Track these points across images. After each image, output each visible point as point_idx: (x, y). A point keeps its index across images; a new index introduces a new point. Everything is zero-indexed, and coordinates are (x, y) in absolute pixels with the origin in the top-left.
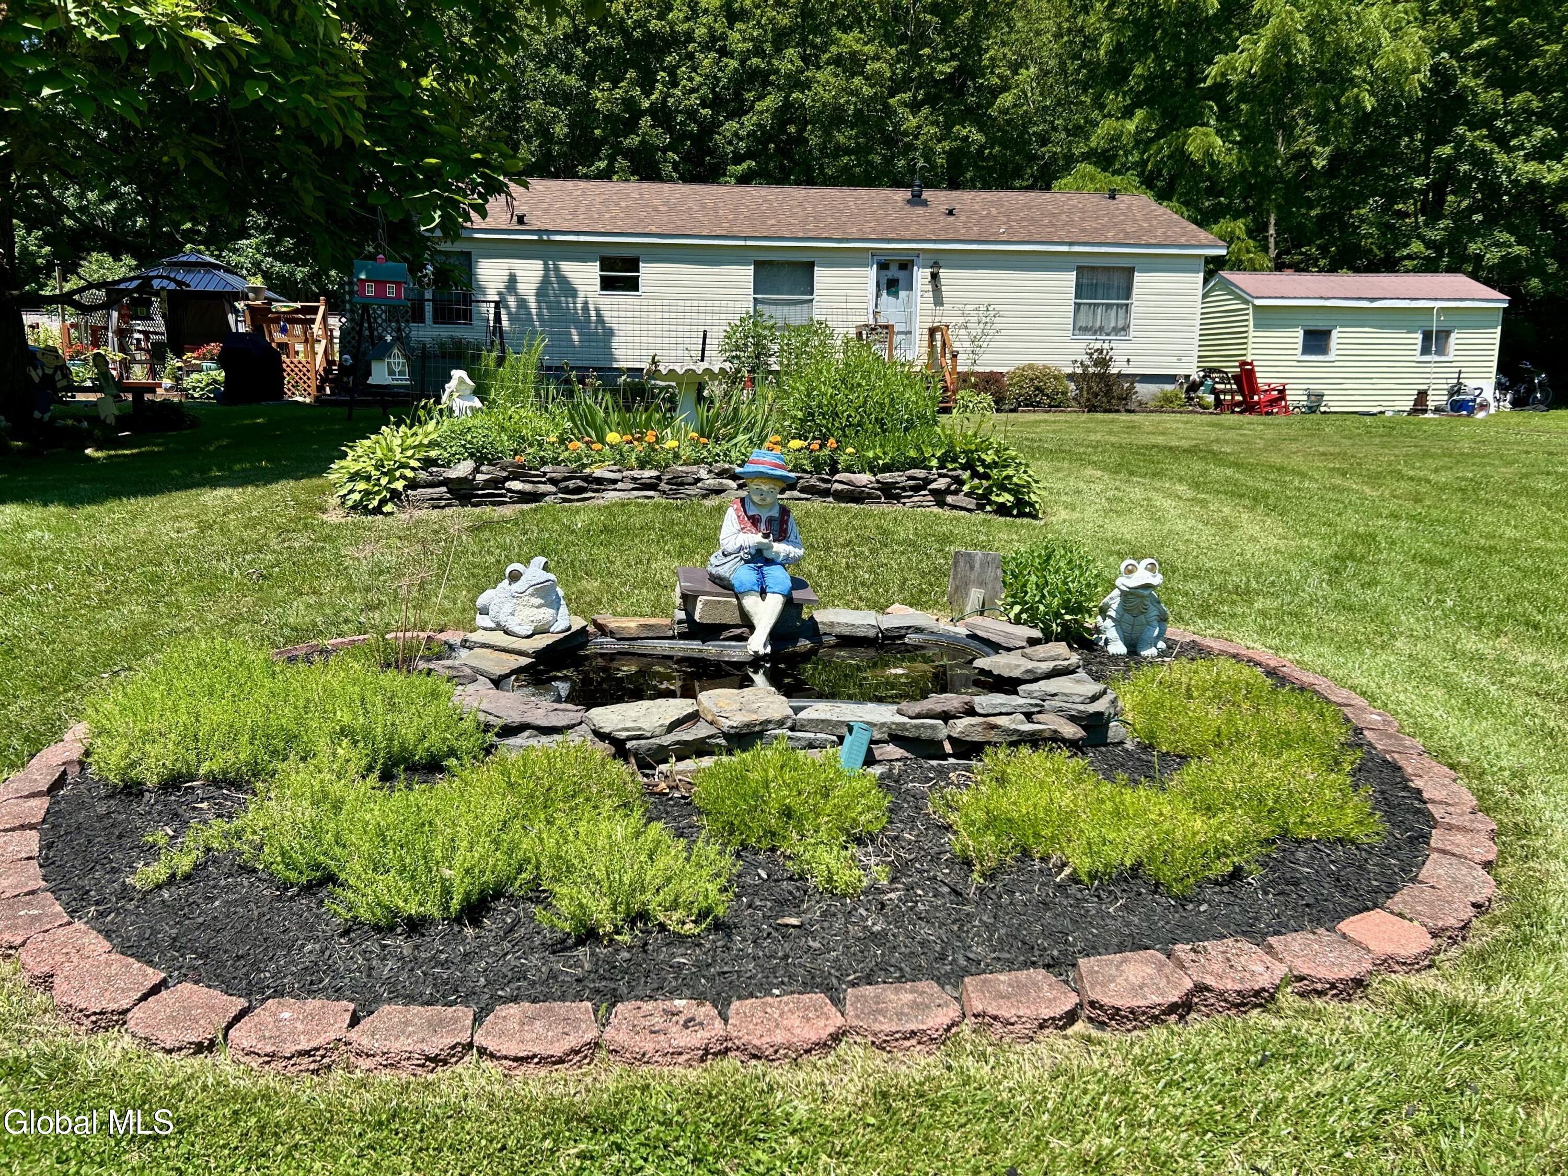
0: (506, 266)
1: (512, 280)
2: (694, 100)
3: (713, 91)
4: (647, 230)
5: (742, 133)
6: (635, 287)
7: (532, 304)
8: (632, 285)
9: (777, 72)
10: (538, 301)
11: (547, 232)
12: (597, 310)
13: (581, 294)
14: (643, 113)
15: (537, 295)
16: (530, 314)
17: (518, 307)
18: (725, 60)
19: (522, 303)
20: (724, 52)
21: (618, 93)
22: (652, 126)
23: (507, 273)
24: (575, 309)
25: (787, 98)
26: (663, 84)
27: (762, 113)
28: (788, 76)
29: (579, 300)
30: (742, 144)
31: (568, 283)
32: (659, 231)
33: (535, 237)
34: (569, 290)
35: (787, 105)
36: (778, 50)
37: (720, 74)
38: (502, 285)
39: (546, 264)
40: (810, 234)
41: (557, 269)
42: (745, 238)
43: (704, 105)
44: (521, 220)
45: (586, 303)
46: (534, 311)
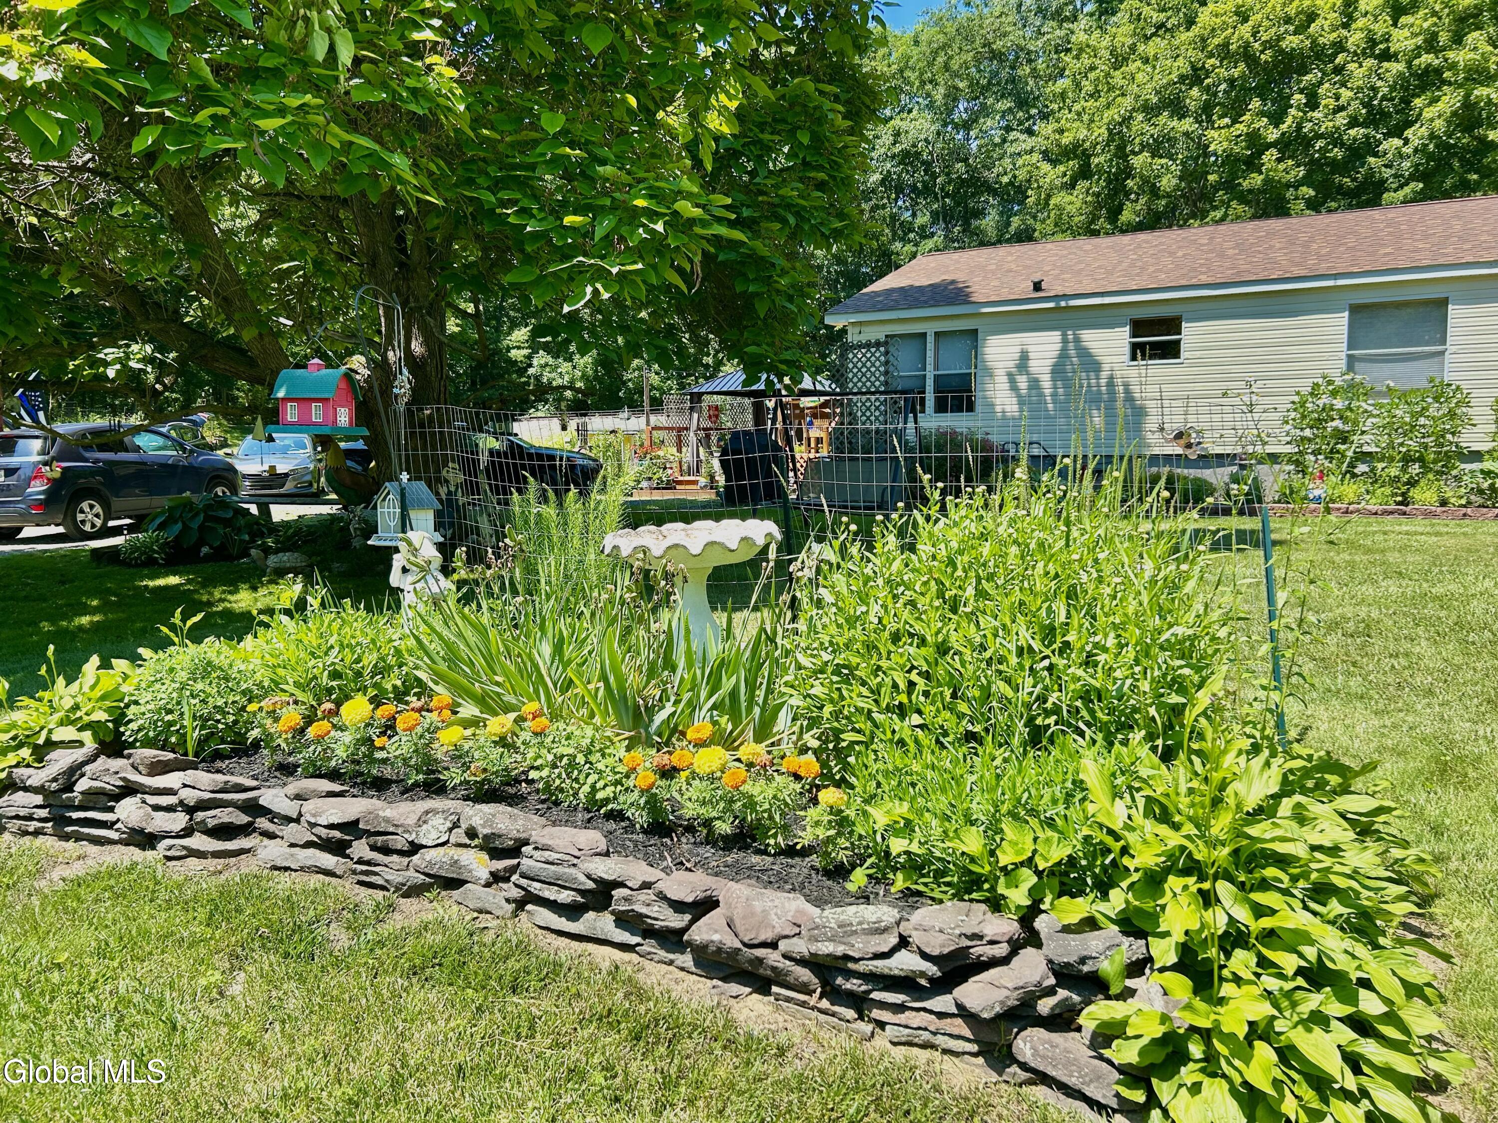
0: (1018, 342)
1: (1024, 357)
2: (1341, 119)
3: (1367, 105)
4: (1194, 281)
5: (1405, 150)
6: (1177, 355)
7: (1046, 384)
8: (1170, 351)
9: (1453, 66)
10: (1054, 380)
11: (1065, 297)
12: (1126, 385)
13: (1106, 367)
14: (1269, 146)
15: (1053, 372)
16: (1042, 395)
17: (1030, 388)
18: (1385, 64)
19: (1034, 384)
20: (1387, 56)
21: (1240, 128)
22: (1279, 160)
23: (1018, 349)
24: (1099, 386)
25: (1467, 96)
26: (1299, 109)
27: (1432, 120)
28: (1468, 70)
29: (1104, 375)
30: (1406, 164)
31: (1090, 355)
32: (1210, 280)
33: (1051, 305)
34: (1091, 364)
35: (1468, 105)
36: (1458, 40)
37: (1379, 83)
38: (1012, 364)
39: (1064, 335)
40: (1441, 261)
41: (1077, 340)
42: (1336, 276)
43: (1353, 122)
44: (1037, 286)
45: (1111, 378)
46: (1047, 392)
